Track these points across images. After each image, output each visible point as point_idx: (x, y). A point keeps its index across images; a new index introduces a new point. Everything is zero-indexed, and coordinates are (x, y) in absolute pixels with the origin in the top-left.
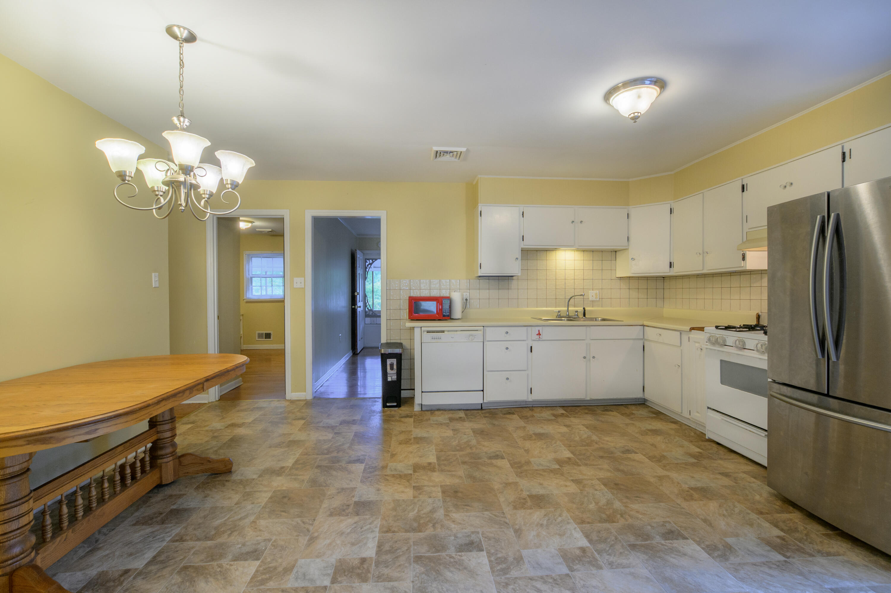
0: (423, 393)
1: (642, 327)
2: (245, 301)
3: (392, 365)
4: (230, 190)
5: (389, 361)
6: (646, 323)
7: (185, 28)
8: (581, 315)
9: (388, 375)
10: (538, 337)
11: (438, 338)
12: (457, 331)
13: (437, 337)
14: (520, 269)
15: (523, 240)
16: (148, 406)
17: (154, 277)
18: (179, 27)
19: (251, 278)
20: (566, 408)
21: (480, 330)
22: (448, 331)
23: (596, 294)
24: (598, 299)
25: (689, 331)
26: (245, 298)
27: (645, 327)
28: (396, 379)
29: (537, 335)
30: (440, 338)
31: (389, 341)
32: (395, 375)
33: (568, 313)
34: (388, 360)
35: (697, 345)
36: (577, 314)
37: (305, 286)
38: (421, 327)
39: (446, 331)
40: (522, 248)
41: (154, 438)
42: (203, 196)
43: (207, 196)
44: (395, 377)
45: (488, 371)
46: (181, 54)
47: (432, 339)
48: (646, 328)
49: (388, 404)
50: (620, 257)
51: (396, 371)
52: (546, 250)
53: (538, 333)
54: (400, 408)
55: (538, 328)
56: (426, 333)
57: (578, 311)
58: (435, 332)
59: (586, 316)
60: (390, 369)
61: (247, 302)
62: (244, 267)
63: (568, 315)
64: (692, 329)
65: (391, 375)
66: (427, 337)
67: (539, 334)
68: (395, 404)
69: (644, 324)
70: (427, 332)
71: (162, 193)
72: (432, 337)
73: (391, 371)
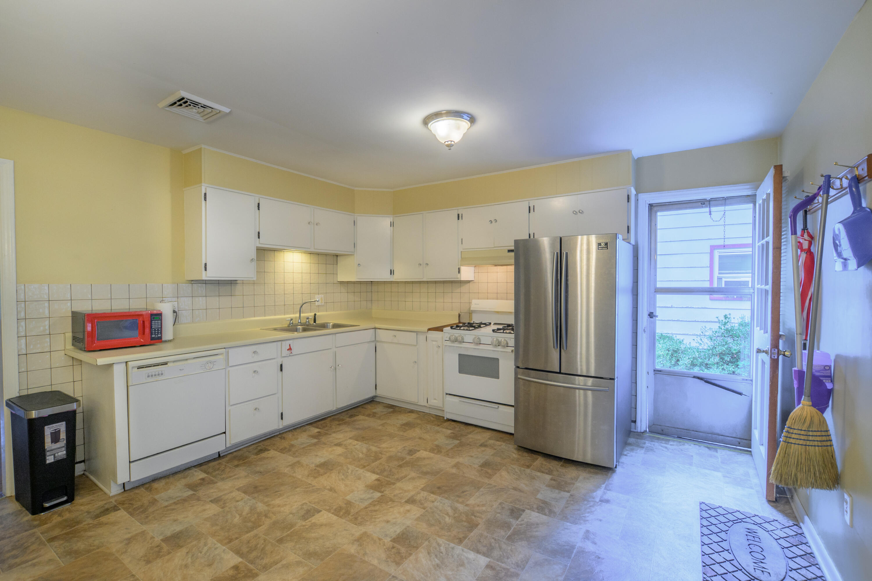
0: (132, 464)
1: (374, 329)
3: (55, 435)
5: (48, 430)
6: (377, 326)
8: (312, 322)
9: (48, 454)
10: (289, 352)
11: (159, 375)
12: (187, 360)
13: (157, 373)
14: (256, 271)
15: (259, 238)
20: (315, 425)
21: (222, 354)
22: (174, 362)
23: (322, 298)
24: (323, 304)
25: (427, 331)
27: (376, 330)
28: (65, 457)
29: (288, 350)
30: (162, 374)
31: (25, 393)
32: (64, 449)
33: (300, 320)
34: (44, 427)
35: (434, 343)
36: (309, 321)
38: (126, 362)
39: (171, 362)
40: (257, 247)
44: (62, 454)
45: (231, 405)
47: (148, 376)
48: (378, 330)
49: (47, 505)
50: (342, 263)
51: (65, 442)
52: (274, 250)
53: (288, 347)
54: (73, 502)
55: (288, 343)
56: (136, 370)
57: (310, 317)
58: (159, 365)
59: (316, 323)
60: (51, 442)
63: (300, 323)
64: (429, 329)
65: (54, 452)
66: (136, 375)
67: (290, 349)
68: (65, 498)
69: (376, 327)
70: (138, 368)
72: (147, 375)
73: (53, 445)
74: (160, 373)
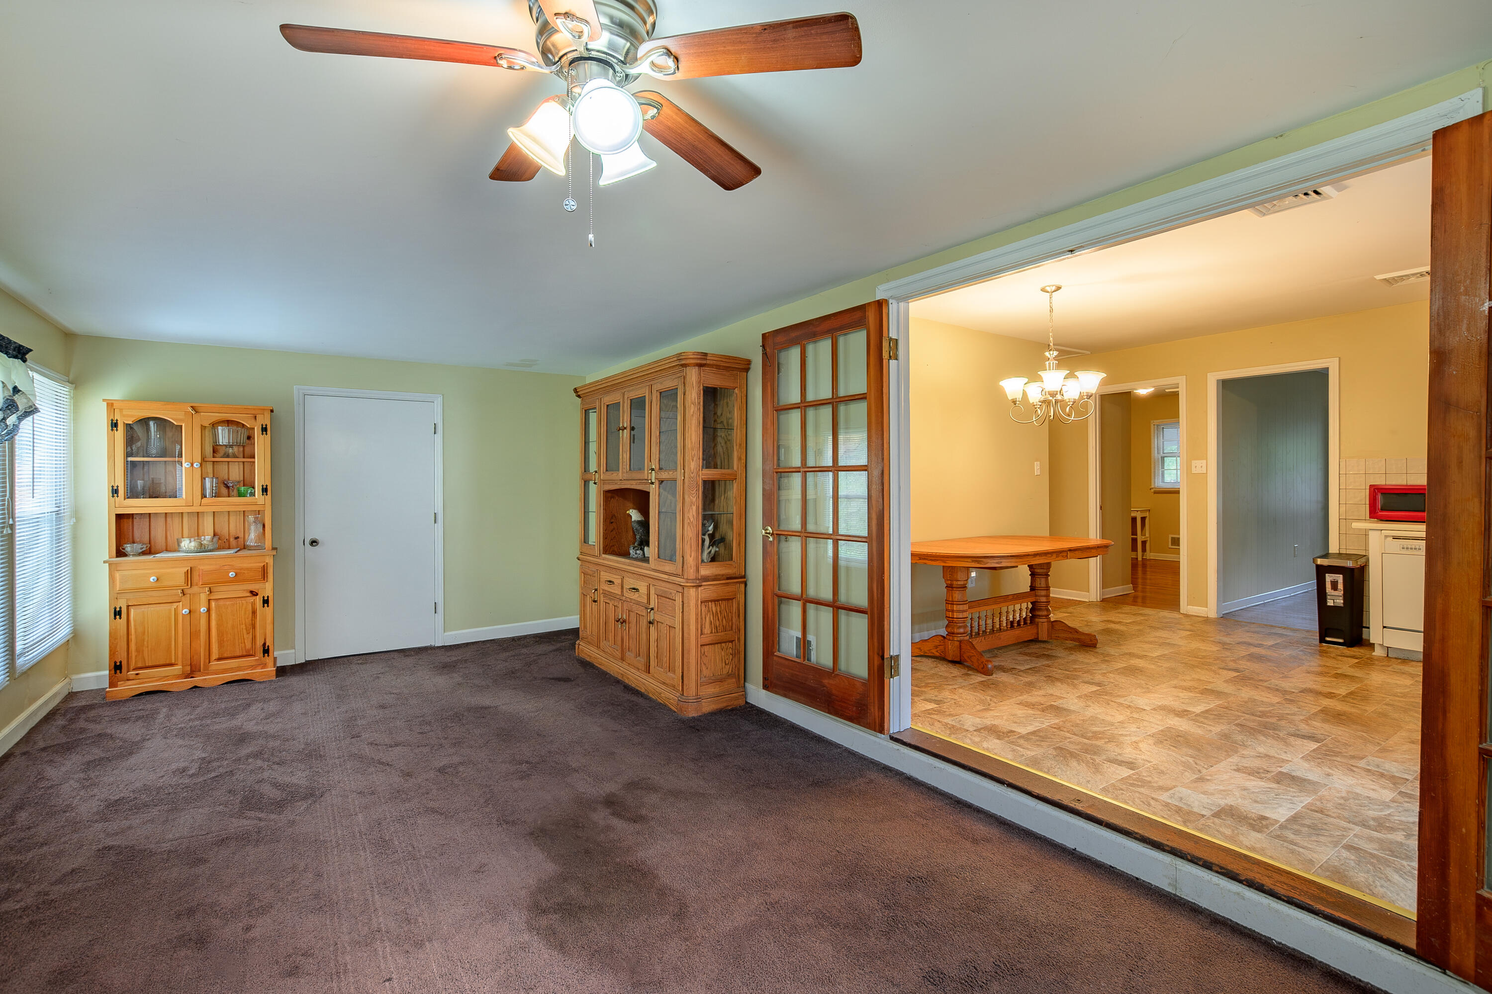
0: (1385, 629)
2: (1152, 490)
3: (1334, 586)
4: (1086, 400)
5: (1329, 578)
7: (1053, 286)
9: (1328, 597)
11: (1415, 549)
13: (1413, 547)
16: (1028, 555)
17: (1037, 465)
18: (1049, 286)
19: (1163, 458)
26: (1153, 486)
28: (1342, 605)
30: (1419, 549)
31: (1342, 551)
32: (1341, 598)
34: (1327, 575)
37: (1207, 470)
38: (1384, 531)
41: (1033, 599)
42: (1069, 403)
43: (1072, 403)
44: (1340, 602)
46: (1050, 303)
47: (1403, 548)
49: (1328, 639)
51: (1343, 592)
56: (1391, 539)
58: (1408, 539)
60: (1332, 589)
61: (1155, 492)
62: (1152, 441)
65: (1333, 597)
66: (1393, 545)
68: (1341, 641)
70: (1394, 538)
71: (1039, 406)
72: (1401, 547)
73: (1333, 591)
74: (1417, 547)
